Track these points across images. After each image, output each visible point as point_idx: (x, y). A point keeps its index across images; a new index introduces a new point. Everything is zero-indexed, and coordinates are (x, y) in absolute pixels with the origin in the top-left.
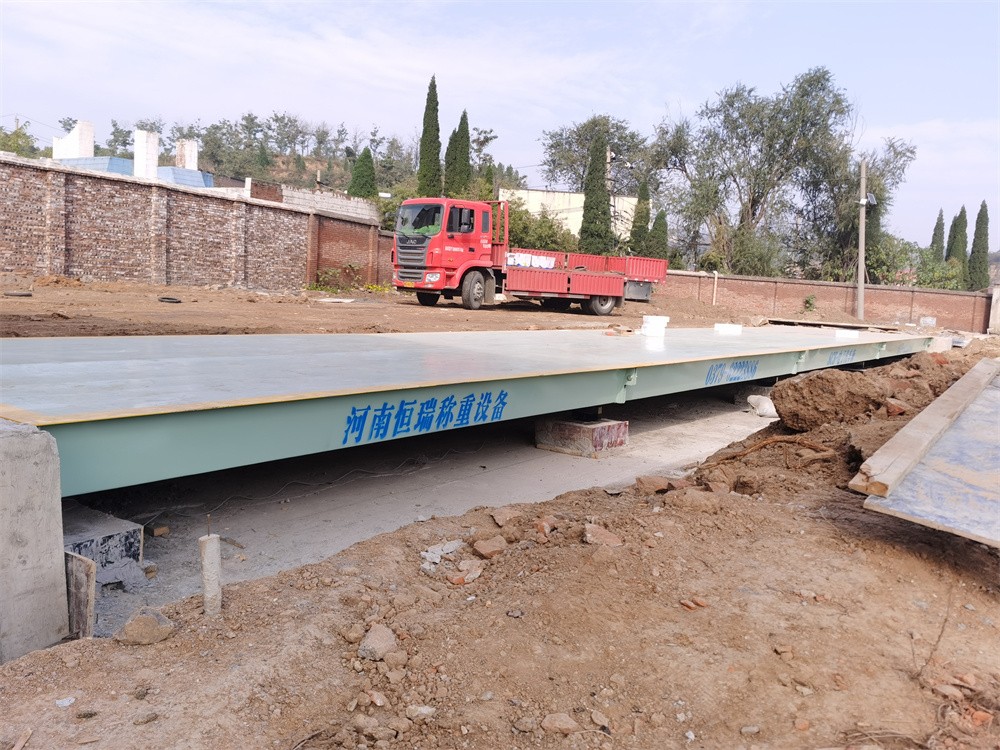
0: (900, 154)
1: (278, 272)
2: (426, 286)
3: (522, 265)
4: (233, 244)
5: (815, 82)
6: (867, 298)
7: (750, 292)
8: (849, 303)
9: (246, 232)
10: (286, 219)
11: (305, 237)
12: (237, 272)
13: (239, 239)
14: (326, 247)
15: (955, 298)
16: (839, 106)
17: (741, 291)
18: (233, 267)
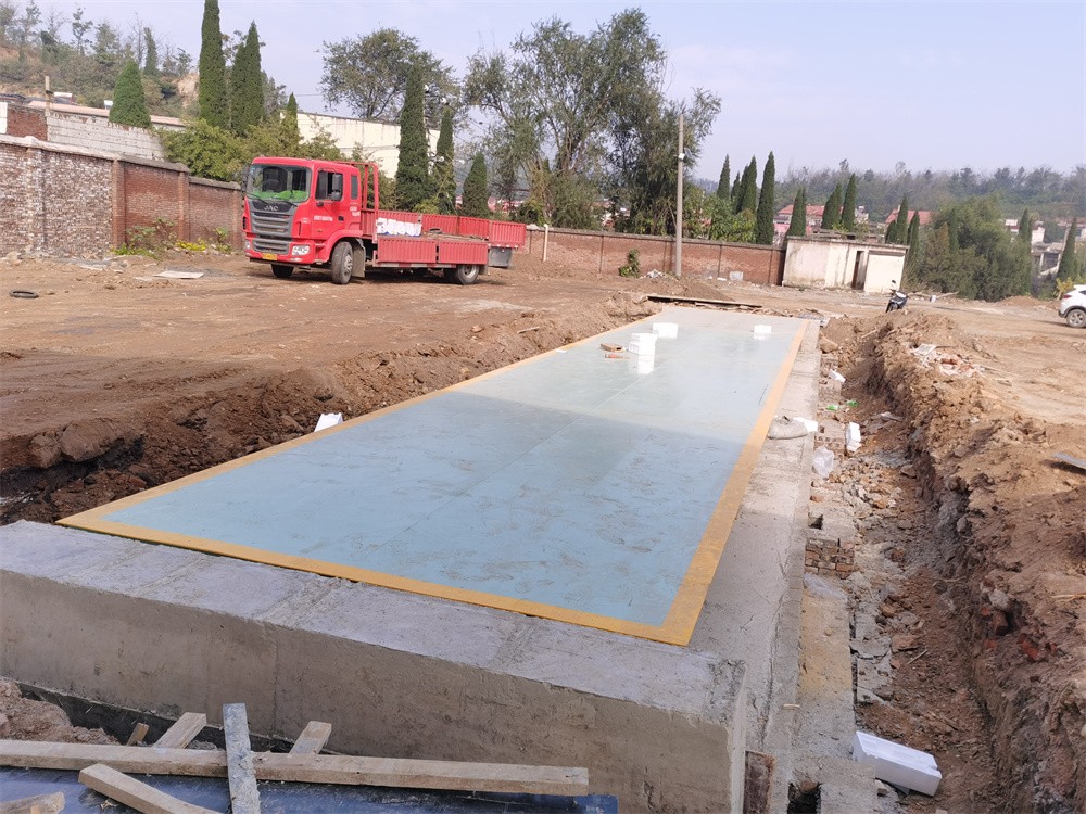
0: (707, 106)
1: (80, 232)
2: (292, 260)
3: (391, 233)
4: (29, 201)
5: (630, 24)
6: (683, 251)
7: (579, 246)
8: (667, 257)
9: (43, 185)
10: (87, 167)
11: (110, 189)
12: (36, 235)
13: (36, 195)
14: (133, 199)
15: (755, 251)
16: (652, 50)
17: (570, 245)
18: (30, 228)
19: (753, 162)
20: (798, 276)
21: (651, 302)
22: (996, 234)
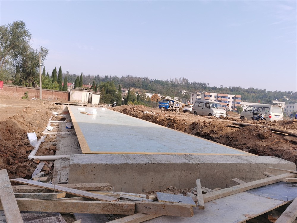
0: (44, 51)
6: (42, 93)
7: (9, 90)
8: (37, 94)
15: (62, 93)
17: (6, 90)
19: (55, 68)
20: (74, 100)
21: (55, 105)
22: (115, 90)
